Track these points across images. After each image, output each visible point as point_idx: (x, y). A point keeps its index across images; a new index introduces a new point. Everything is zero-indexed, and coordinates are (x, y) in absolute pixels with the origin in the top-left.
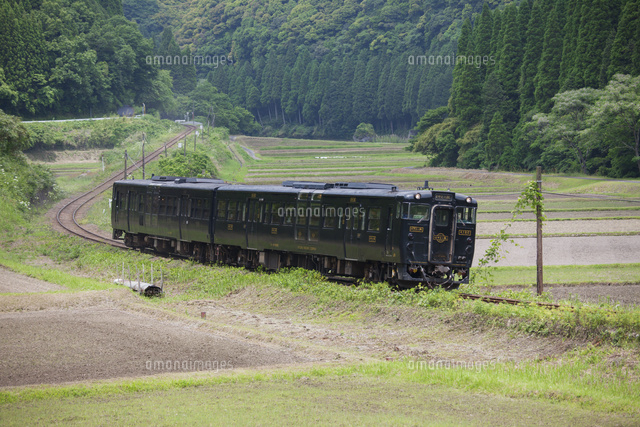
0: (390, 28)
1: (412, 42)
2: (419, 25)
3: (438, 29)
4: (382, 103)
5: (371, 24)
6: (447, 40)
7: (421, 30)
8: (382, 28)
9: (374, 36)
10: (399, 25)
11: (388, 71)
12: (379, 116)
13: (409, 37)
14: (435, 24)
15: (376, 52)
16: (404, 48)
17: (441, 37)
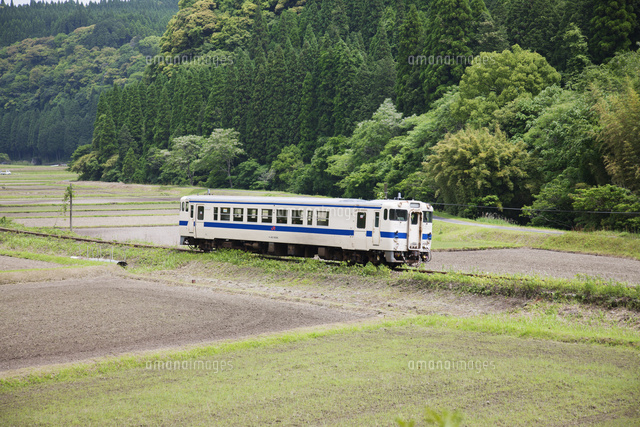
0: (17, 96)
1: (32, 105)
2: (36, 95)
3: (49, 98)
4: (14, 141)
5: (5, 93)
6: (55, 105)
7: (38, 98)
8: (12, 96)
9: (7, 101)
10: (23, 94)
11: (17, 122)
12: (11, 149)
13: (30, 102)
14: (47, 95)
15: (8, 110)
16: (27, 108)
17: (51, 102)
